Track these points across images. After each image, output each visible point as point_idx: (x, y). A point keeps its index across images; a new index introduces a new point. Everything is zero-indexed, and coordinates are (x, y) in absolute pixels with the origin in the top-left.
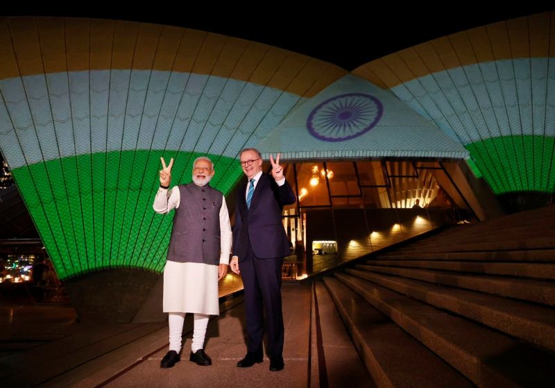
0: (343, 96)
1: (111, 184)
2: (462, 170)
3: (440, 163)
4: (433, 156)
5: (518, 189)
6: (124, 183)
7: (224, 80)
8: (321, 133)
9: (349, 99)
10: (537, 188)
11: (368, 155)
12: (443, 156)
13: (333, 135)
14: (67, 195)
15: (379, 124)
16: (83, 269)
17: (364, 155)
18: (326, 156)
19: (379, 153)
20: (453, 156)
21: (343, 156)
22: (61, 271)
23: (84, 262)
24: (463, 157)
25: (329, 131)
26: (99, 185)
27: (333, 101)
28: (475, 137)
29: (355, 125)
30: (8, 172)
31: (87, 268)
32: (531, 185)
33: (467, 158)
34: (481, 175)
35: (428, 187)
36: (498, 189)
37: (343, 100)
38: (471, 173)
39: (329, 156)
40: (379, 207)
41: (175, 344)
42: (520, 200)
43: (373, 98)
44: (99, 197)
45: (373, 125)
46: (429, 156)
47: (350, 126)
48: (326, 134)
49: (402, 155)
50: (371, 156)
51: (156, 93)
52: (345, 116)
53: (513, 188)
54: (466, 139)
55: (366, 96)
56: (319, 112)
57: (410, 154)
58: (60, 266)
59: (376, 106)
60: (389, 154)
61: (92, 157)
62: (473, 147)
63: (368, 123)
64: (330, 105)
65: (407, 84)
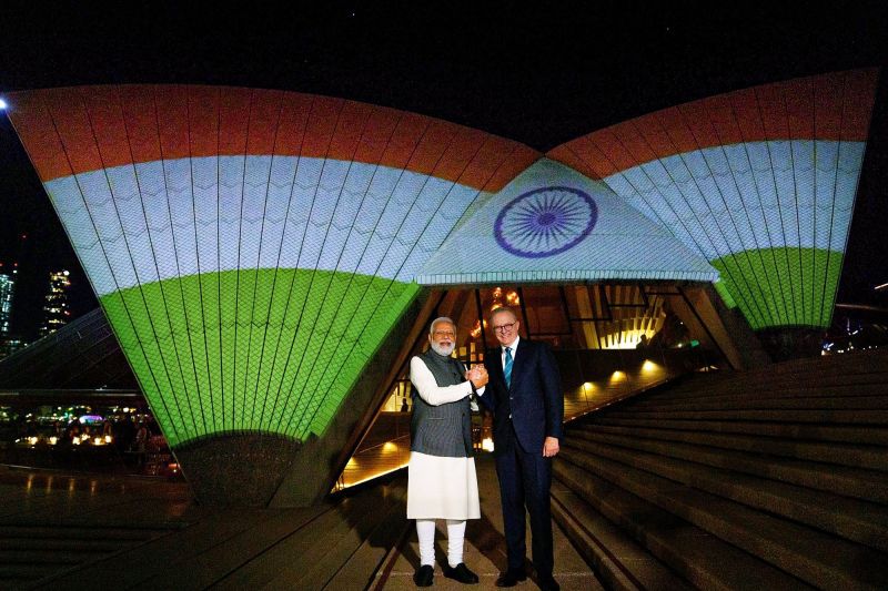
0: (539, 191)
1: (228, 317)
2: (710, 296)
3: (679, 288)
4: (671, 278)
5: (783, 323)
6: (244, 317)
7: (372, 167)
8: (515, 244)
9: (550, 195)
10: (808, 321)
11: (583, 277)
12: (684, 278)
13: (533, 248)
14: (172, 333)
15: (594, 231)
16: (199, 434)
17: (578, 277)
18: (525, 278)
19: (598, 274)
20: (697, 278)
21: (549, 278)
22: (172, 435)
23: (200, 425)
24: (710, 279)
25: (527, 241)
26: (212, 319)
27: (528, 199)
28: (724, 250)
29: (561, 233)
30: (57, 287)
31: (204, 433)
32: (800, 317)
33: (716, 279)
34: (735, 305)
35: (651, 315)
36: (756, 322)
37: (541, 197)
38: (723, 302)
39: (529, 279)
40: (583, 348)
41: (428, 557)
42: (785, 338)
43: (581, 194)
44: (213, 334)
45: (586, 233)
46: (666, 278)
47: (554, 234)
48: (523, 247)
49: (630, 277)
50: (587, 277)
51: (280, 187)
52: (547, 220)
53: (777, 322)
54: (712, 253)
55: (572, 191)
56: (509, 214)
57: (640, 276)
58: (169, 429)
59: (588, 205)
60: (612, 275)
61: (200, 279)
62: (721, 264)
63: (580, 231)
64: (523, 203)
65: (625, 172)
